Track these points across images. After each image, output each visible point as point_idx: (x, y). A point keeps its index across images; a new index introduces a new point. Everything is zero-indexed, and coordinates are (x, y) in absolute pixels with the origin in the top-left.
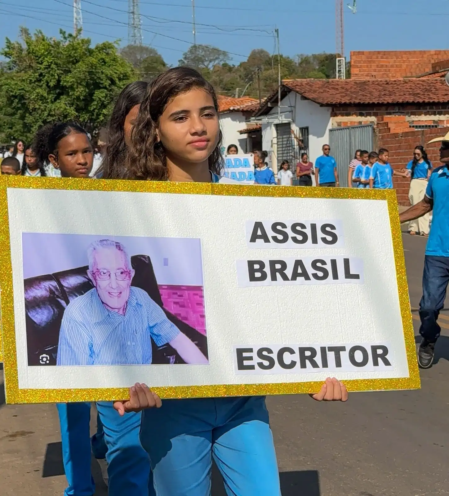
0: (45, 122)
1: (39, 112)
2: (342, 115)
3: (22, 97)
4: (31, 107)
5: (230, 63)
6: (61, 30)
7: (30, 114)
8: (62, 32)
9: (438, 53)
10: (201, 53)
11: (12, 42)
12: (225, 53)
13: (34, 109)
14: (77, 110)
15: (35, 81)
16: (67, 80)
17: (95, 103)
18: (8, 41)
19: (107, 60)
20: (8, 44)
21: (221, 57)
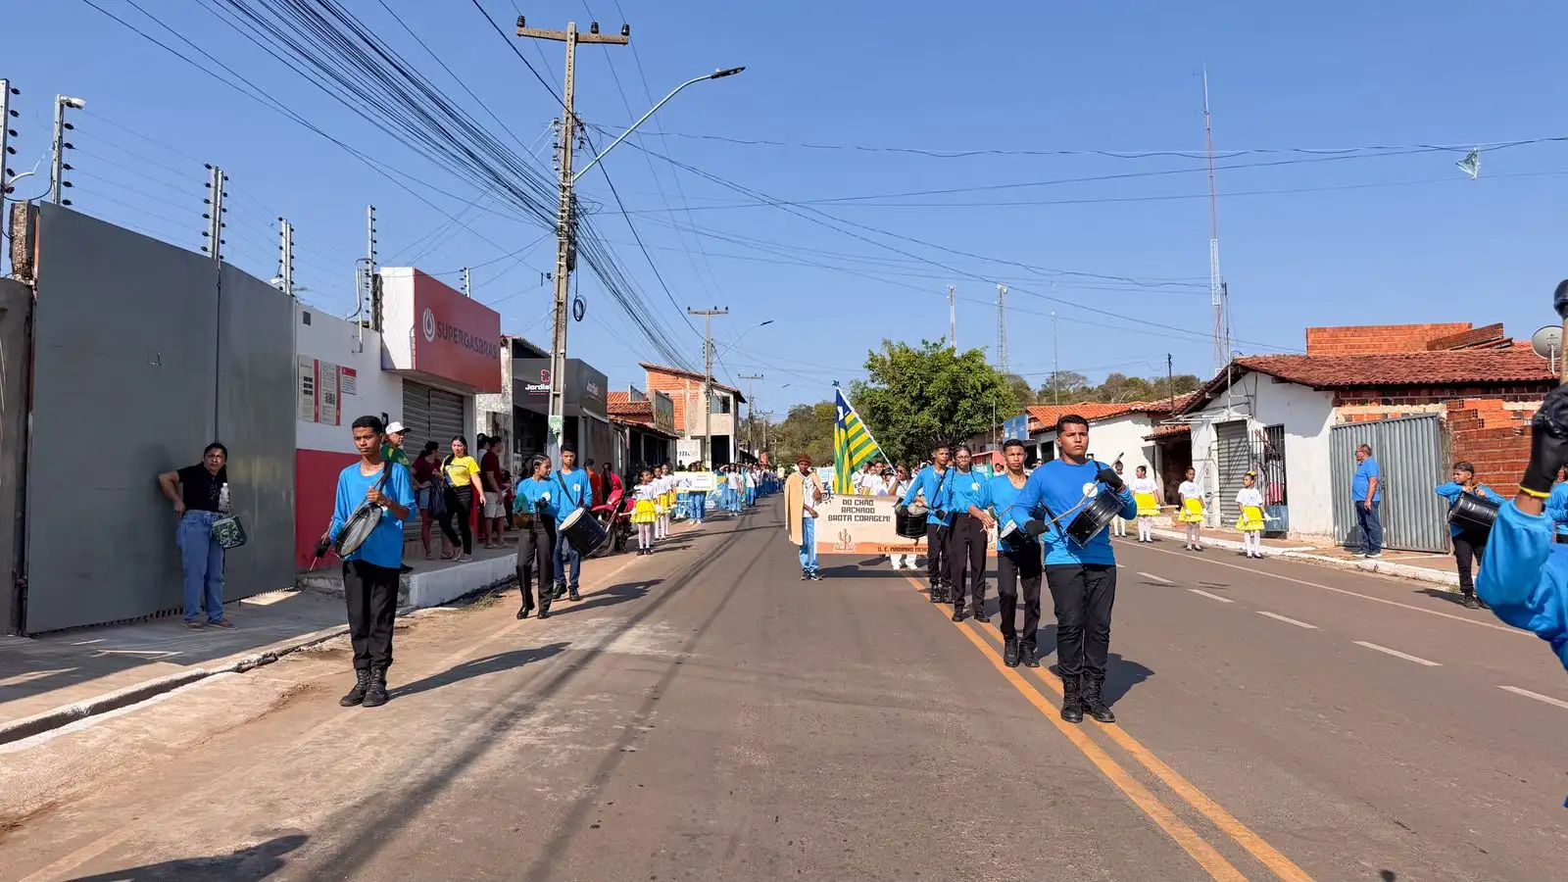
0: (908, 434)
1: (903, 423)
2: (1354, 403)
3: (886, 409)
4: (894, 418)
5: (1089, 386)
6: (924, 340)
7: (893, 426)
8: (925, 342)
9: (1435, 327)
10: (1062, 378)
11: (875, 354)
12: (1084, 378)
13: (897, 421)
14: (942, 420)
16: (930, 390)
18: (872, 354)
19: (972, 368)
20: (872, 357)
21: (1081, 381)
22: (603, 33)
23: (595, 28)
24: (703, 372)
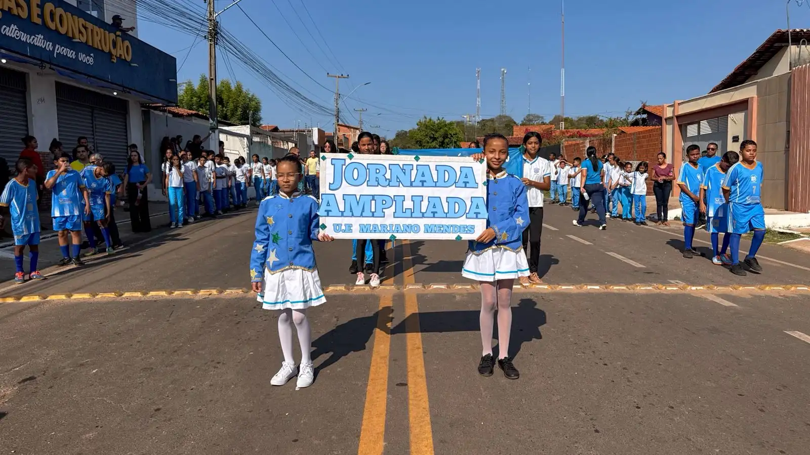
5: (545, 121)
10: (531, 117)
12: (542, 117)
16: (437, 135)
19: (451, 128)
21: (540, 119)
22: (344, 76)
23: (342, 75)
24: (359, 127)
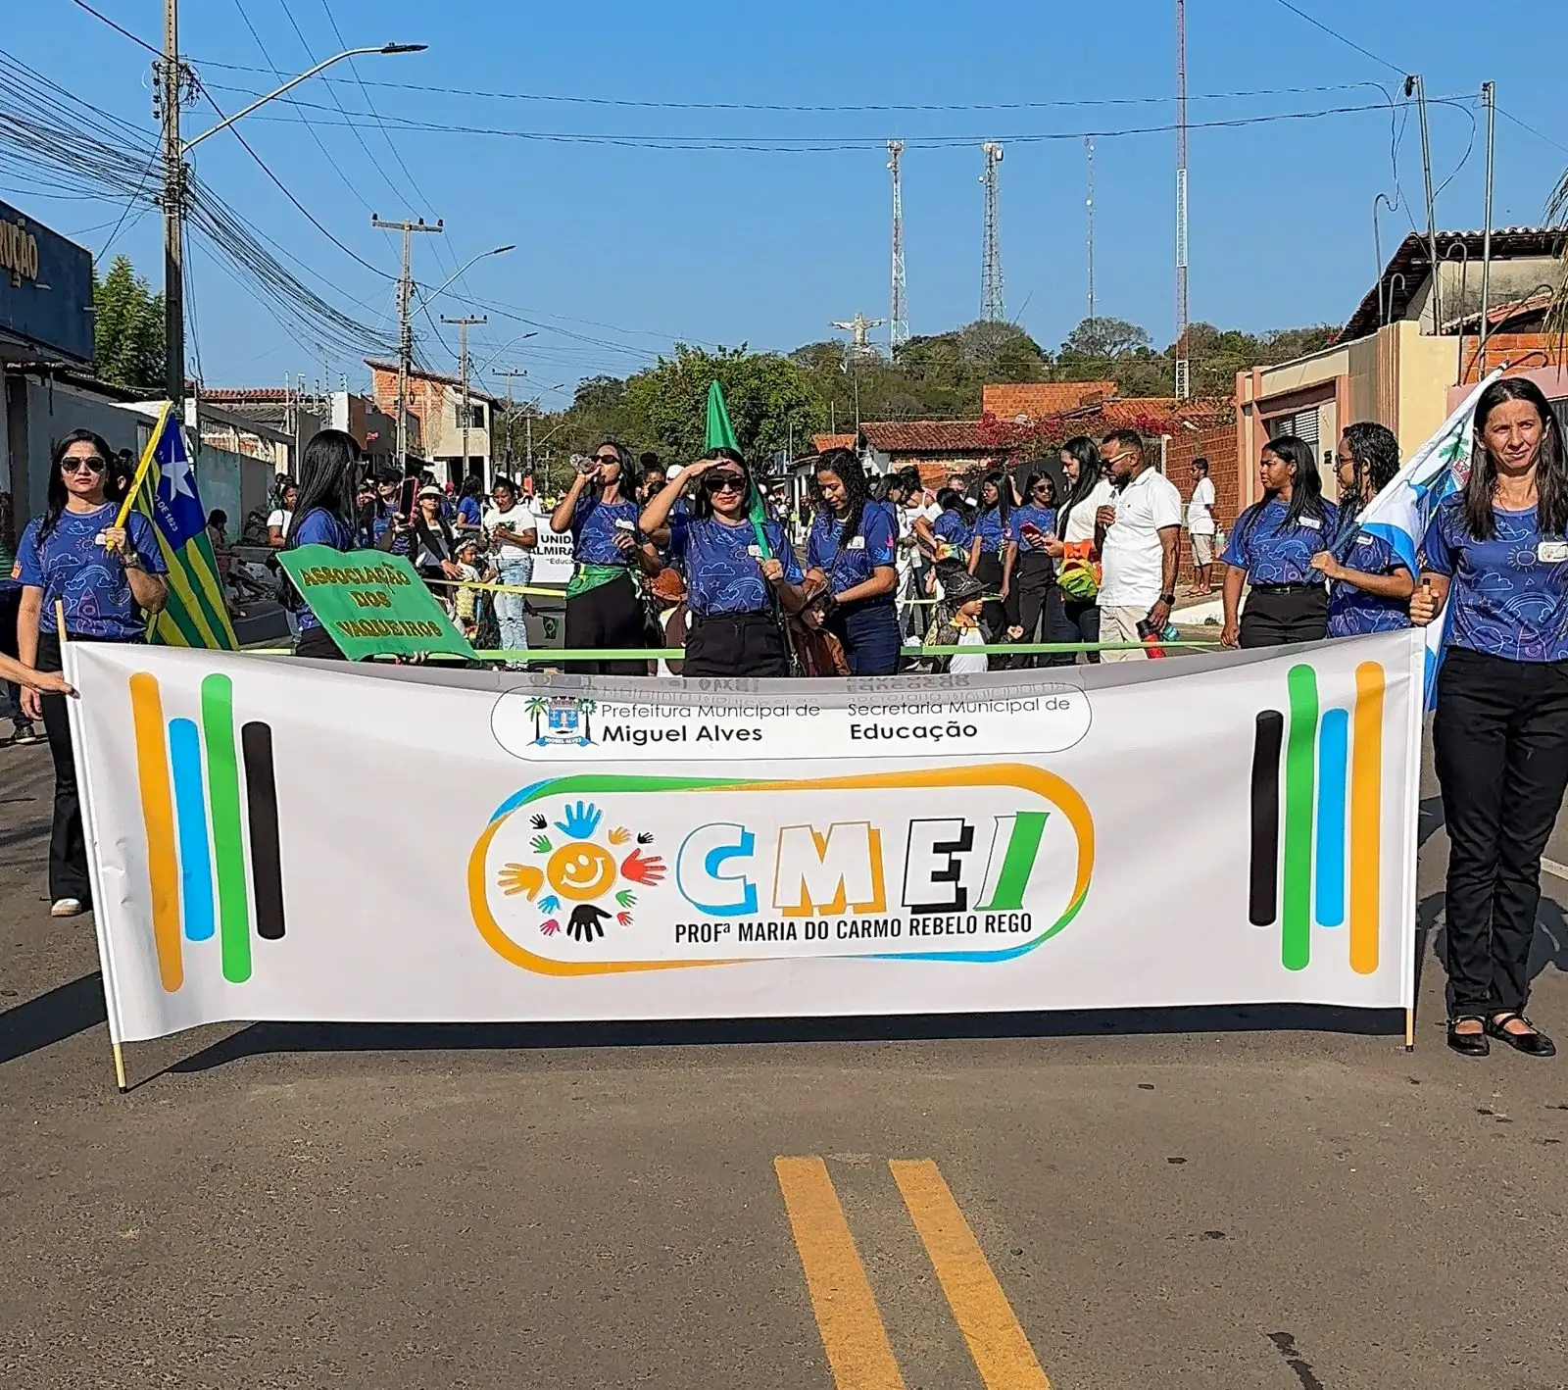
6: (720, 347)
8: (723, 349)
10: (1099, 332)
11: (665, 362)
12: (1139, 332)
15: (690, 410)
17: (761, 437)
18: (661, 360)
20: (661, 364)
21: (1133, 338)
22: (426, 224)
23: (421, 222)
